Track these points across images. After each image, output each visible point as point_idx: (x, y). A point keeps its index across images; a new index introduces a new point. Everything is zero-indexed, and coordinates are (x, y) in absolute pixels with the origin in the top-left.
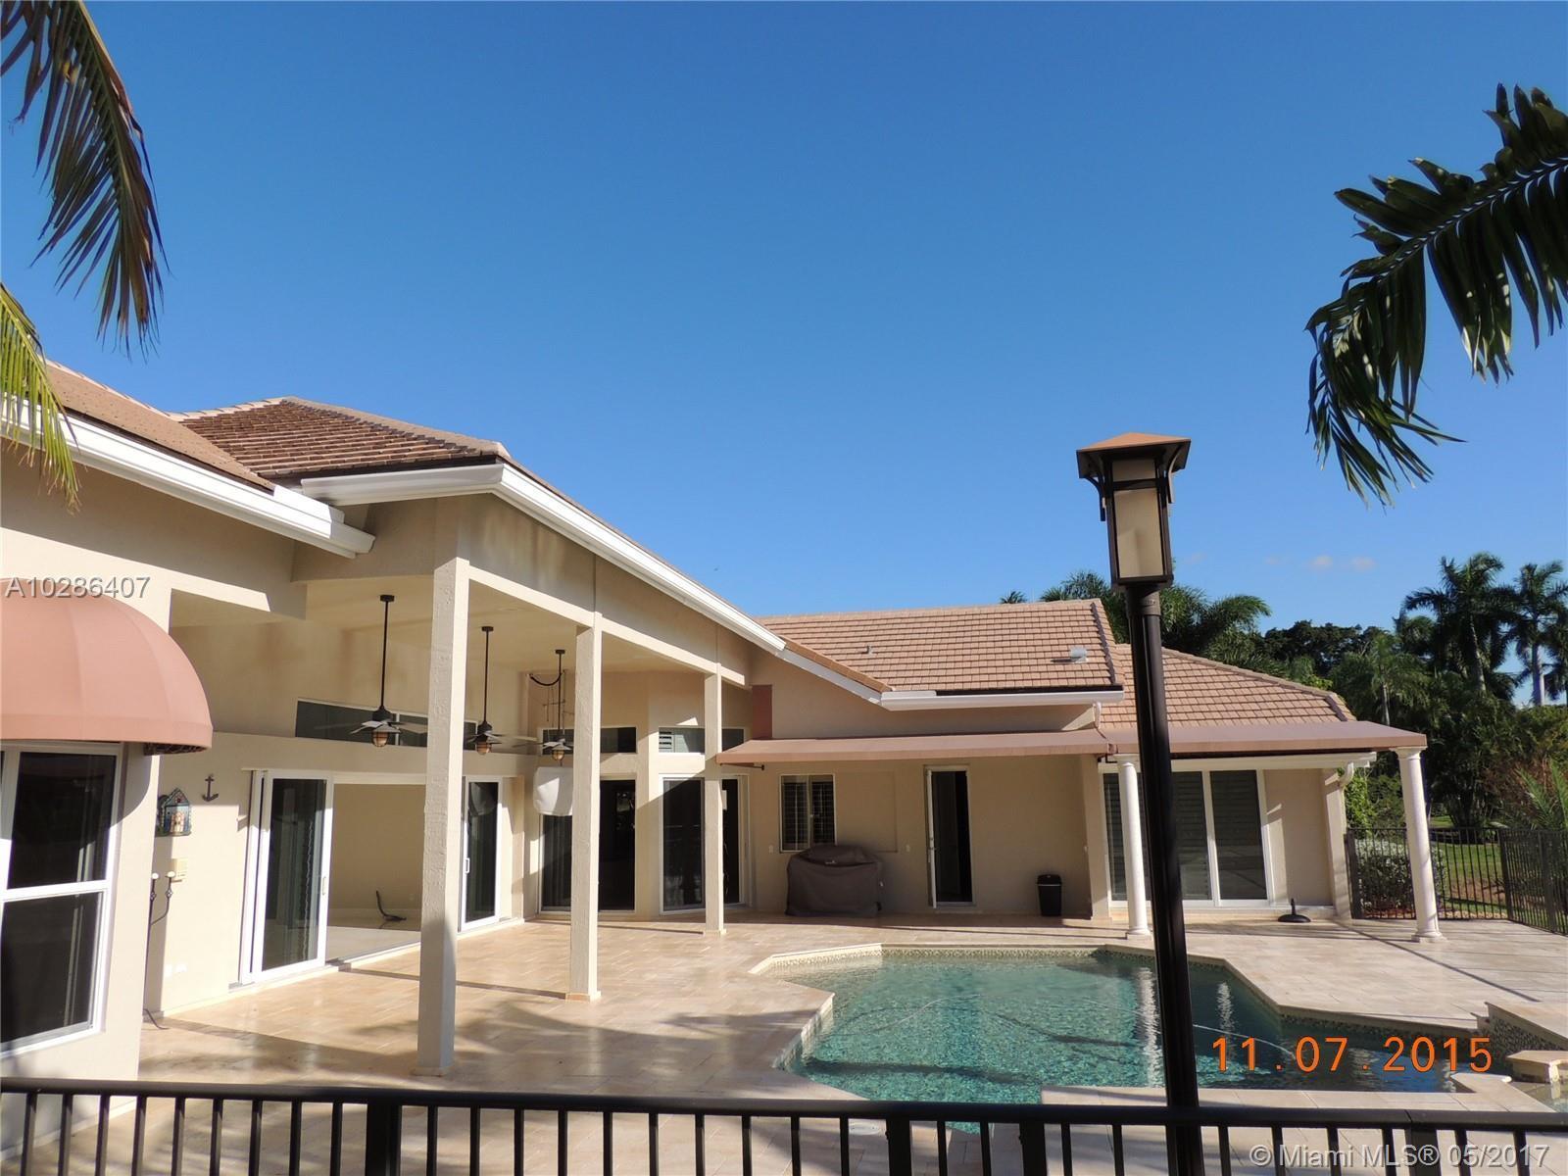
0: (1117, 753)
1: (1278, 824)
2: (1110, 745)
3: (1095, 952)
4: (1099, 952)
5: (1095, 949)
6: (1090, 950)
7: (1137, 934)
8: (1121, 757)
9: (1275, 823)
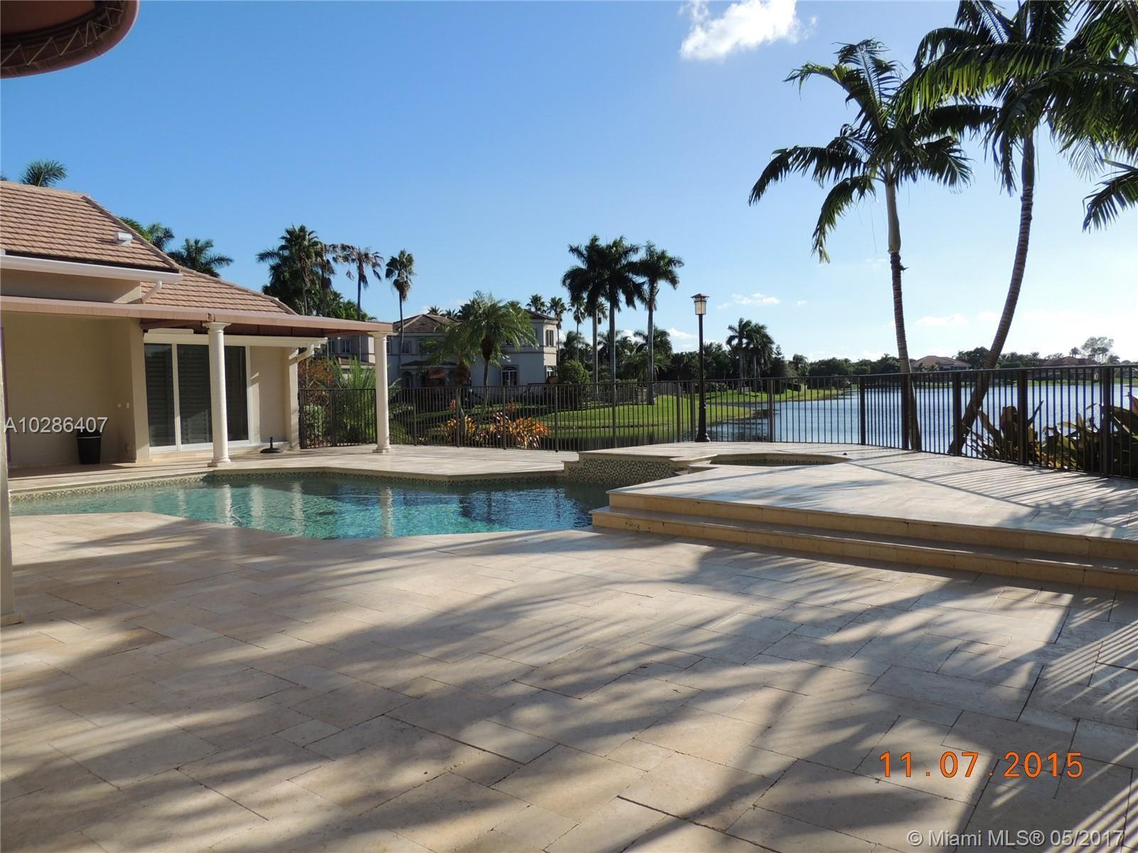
0: (214, 321)
1: (256, 386)
2: (209, 314)
3: (205, 477)
4: (208, 476)
5: (205, 475)
6: (201, 476)
7: (225, 462)
8: (216, 325)
9: (255, 385)
